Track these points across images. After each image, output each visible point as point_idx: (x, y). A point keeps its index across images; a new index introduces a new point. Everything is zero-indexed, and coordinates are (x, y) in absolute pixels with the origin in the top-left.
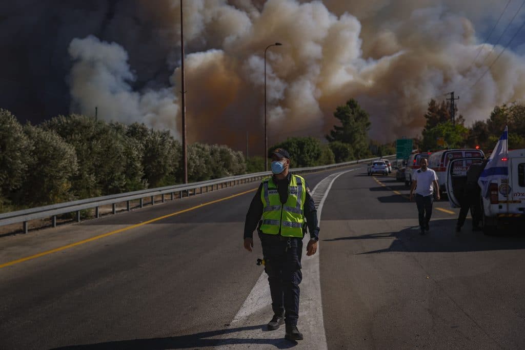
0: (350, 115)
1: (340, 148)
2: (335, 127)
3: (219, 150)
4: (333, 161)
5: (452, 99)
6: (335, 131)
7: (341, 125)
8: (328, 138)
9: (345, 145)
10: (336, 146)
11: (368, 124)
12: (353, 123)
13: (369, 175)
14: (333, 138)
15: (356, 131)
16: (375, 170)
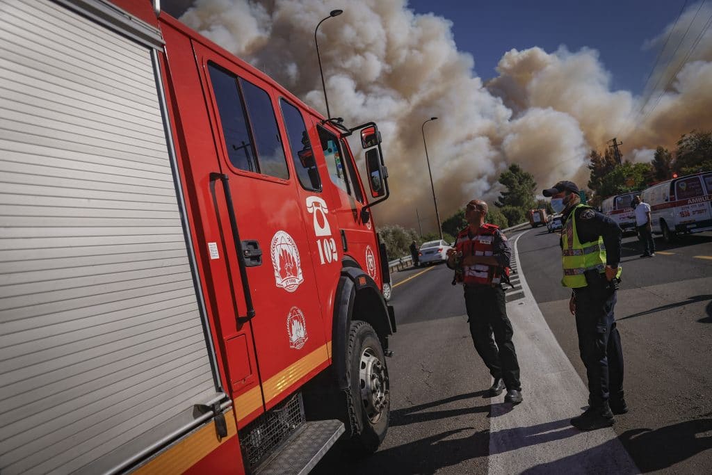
0: (514, 179)
1: (511, 213)
2: (503, 194)
3: (391, 231)
4: (507, 225)
5: (615, 145)
6: (503, 197)
7: (506, 190)
8: (496, 204)
9: (515, 208)
10: (508, 211)
11: (534, 185)
12: (518, 187)
13: (550, 232)
14: (501, 204)
15: (523, 194)
16: (556, 226)
